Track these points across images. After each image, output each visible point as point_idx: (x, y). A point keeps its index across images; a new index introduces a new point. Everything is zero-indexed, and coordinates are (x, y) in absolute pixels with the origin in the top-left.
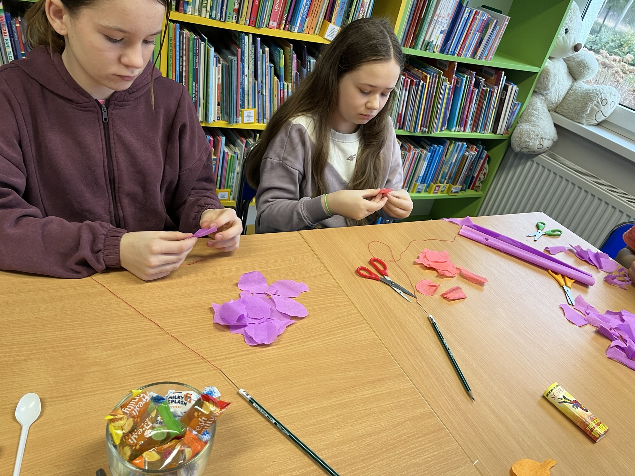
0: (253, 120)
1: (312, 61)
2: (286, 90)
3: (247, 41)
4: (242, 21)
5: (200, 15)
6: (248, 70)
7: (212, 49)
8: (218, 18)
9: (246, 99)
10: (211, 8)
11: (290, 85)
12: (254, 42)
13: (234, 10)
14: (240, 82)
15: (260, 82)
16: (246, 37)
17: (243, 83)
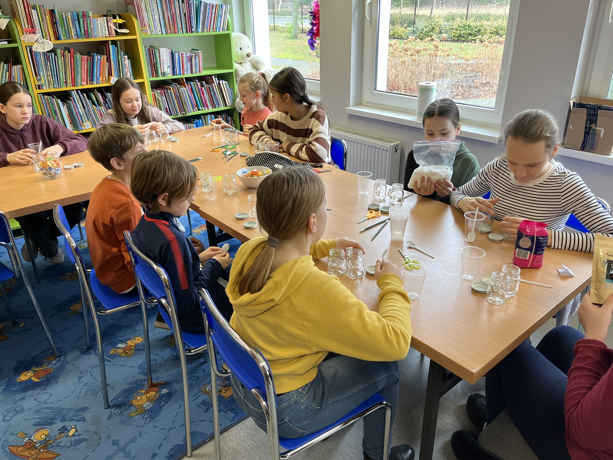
0: (90, 127)
1: (108, 94)
2: (101, 110)
3: (74, 94)
4: (68, 86)
5: (50, 88)
6: (79, 106)
7: (59, 100)
8: (57, 87)
9: (83, 118)
10: (53, 84)
11: (102, 107)
12: (78, 93)
13: (64, 82)
14: (77, 111)
15: (87, 109)
16: (73, 92)
17: (79, 111)
